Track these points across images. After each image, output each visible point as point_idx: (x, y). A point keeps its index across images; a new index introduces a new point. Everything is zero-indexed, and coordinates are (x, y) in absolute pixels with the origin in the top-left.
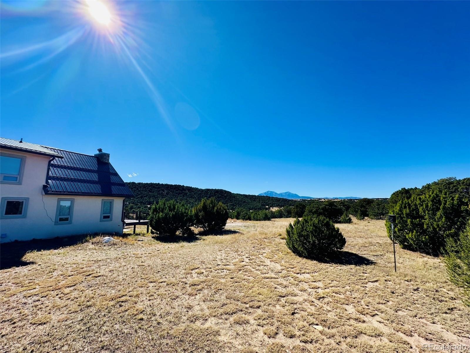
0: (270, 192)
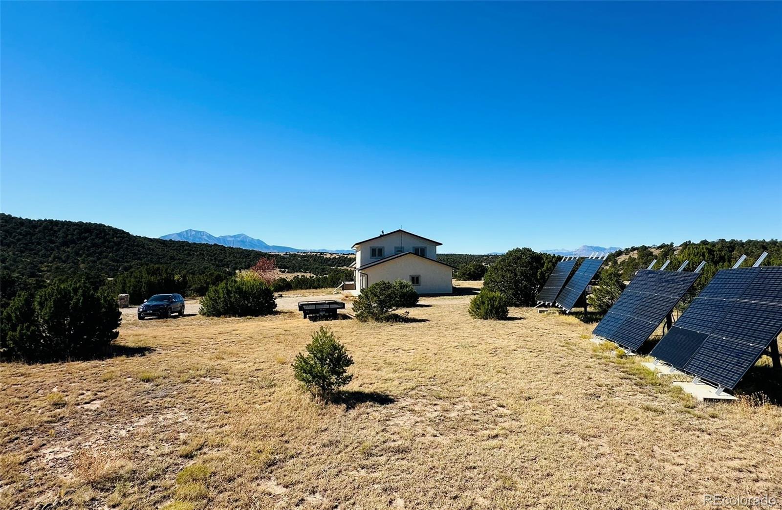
0: (194, 233)
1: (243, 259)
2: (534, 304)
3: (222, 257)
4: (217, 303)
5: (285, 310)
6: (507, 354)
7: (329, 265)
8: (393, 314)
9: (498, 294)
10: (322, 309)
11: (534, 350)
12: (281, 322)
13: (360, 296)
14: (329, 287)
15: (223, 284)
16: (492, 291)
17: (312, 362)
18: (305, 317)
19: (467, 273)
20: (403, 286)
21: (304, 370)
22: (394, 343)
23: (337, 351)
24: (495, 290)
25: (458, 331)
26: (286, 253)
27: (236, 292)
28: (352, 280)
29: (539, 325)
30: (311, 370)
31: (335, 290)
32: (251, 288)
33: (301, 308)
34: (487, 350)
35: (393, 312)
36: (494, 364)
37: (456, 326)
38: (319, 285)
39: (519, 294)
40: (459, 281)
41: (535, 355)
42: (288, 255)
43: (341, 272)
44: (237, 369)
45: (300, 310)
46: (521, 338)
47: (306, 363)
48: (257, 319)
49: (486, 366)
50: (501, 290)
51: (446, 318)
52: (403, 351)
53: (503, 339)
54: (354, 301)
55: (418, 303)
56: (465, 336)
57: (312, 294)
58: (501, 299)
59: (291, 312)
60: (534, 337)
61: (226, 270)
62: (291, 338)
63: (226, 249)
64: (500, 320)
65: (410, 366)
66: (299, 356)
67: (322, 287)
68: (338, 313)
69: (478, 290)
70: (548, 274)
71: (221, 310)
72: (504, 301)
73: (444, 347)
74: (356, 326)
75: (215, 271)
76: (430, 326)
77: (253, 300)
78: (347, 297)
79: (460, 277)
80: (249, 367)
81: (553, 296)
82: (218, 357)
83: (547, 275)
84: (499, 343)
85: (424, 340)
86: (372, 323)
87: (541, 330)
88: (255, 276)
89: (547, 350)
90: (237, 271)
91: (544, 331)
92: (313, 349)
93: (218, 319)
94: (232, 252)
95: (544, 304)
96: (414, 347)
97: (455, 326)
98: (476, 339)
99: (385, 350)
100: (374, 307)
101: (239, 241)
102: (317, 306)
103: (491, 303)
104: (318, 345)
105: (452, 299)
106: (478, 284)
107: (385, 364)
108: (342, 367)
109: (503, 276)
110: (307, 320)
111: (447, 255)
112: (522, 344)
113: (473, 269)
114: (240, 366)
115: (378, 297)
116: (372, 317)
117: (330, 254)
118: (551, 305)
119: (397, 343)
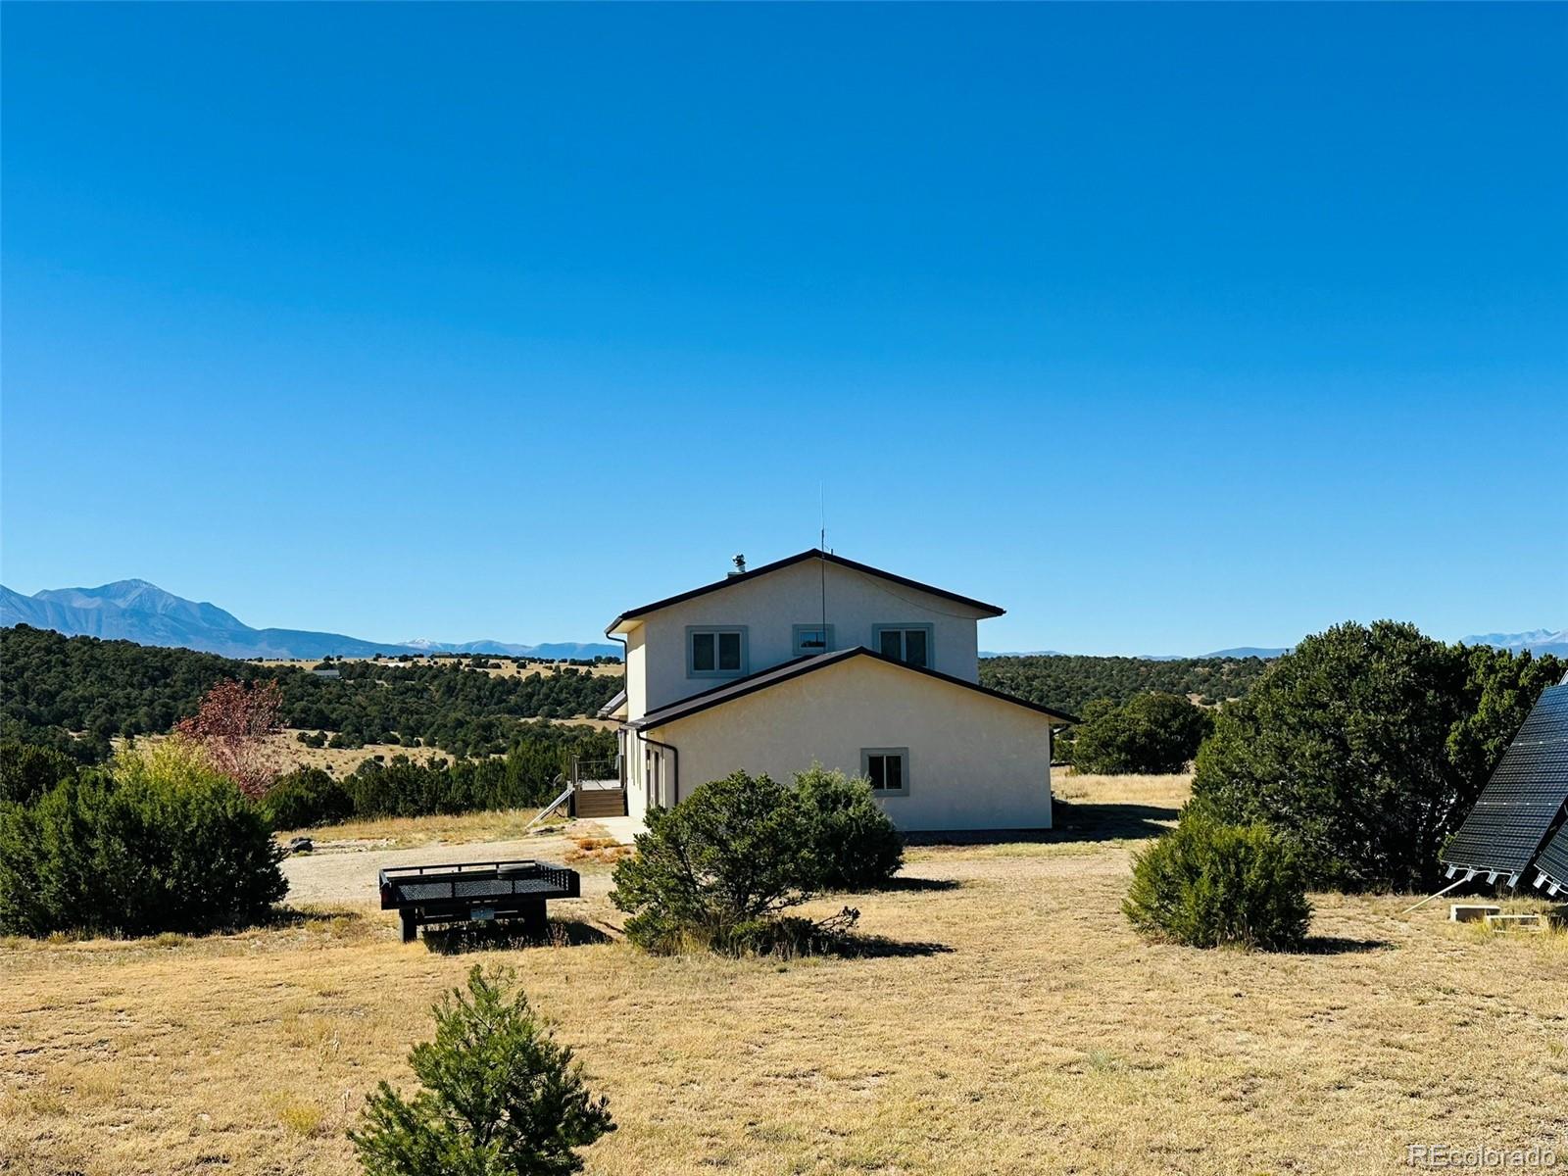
1: (142, 686)
2: (1431, 882)
3: (51, 680)
4: (34, 878)
5: (326, 901)
6: (1302, 1101)
7: (510, 712)
8: (789, 920)
9: (1259, 832)
10: (481, 898)
11: (1432, 1086)
12: (303, 958)
13: (642, 840)
14: (513, 805)
15: (55, 799)
16: (1232, 818)
17: (436, 1125)
18: (409, 935)
19: (1120, 739)
20: (830, 798)
21: (402, 1156)
22: (793, 1047)
23: (544, 1077)
24: (1245, 815)
25: (1079, 995)
26: (328, 659)
27: (111, 831)
28: (612, 774)
29: (1457, 977)
30: (434, 1158)
31: (536, 818)
32: (175, 811)
33: (392, 893)
34: (1211, 1083)
35: (790, 912)
36: (1246, 1148)
37: (1067, 974)
38: (468, 797)
39: (1361, 836)
40: (1084, 778)
41: (1434, 1107)
42: (332, 667)
43: (565, 742)
44: (122, 1156)
45: (385, 906)
46: (1368, 1032)
47: (410, 1126)
48: (202, 943)
49: (1205, 1155)
50: (1277, 817)
51: (1024, 940)
52: (833, 1084)
53: (1286, 1035)
54: (621, 862)
55: (899, 874)
56: (1109, 1017)
57: (440, 835)
58: (1275, 853)
59: (350, 915)
60: (1433, 1029)
61: (68, 740)
62: (345, 1024)
63: (69, 647)
64: (1271, 950)
65: (861, 1146)
66: (382, 1096)
67: (482, 806)
68: (550, 915)
69: (1171, 814)
70: (1497, 741)
71: (53, 908)
72: (1292, 866)
73: (1013, 1067)
74: (627, 972)
75: (24, 741)
76: (952, 975)
77: (185, 866)
78: (589, 847)
79: (1089, 759)
80: (172, 1147)
81: (1522, 842)
82: (41, 1103)
83: (1490, 745)
84: (1264, 1052)
85: (928, 1030)
86: (697, 960)
87: (1466, 999)
88: (194, 759)
89: (1492, 1087)
90: (118, 743)
91: (1477, 1001)
92: (437, 1064)
93: (42, 944)
94: (92, 658)
95: (1480, 879)
96: (878, 1063)
97: (1066, 977)
98: (1160, 1035)
99: (753, 1077)
100: (709, 889)
101: (123, 613)
102: (459, 885)
103: (1227, 870)
104: (462, 1049)
105: (1051, 856)
106: (1165, 791)
107: (755, 1135)
108: (565, 1147)
109: (1283, 754)
110: (418, 947)
111: (1029, 662)
112: (1381, 1057)
113: (1144, 725)
114: (132, 1144)
115: (723, 845)
116: (697, 936)
117: (515, 660)
118: (1512, 882)
119: (805, 1047)
